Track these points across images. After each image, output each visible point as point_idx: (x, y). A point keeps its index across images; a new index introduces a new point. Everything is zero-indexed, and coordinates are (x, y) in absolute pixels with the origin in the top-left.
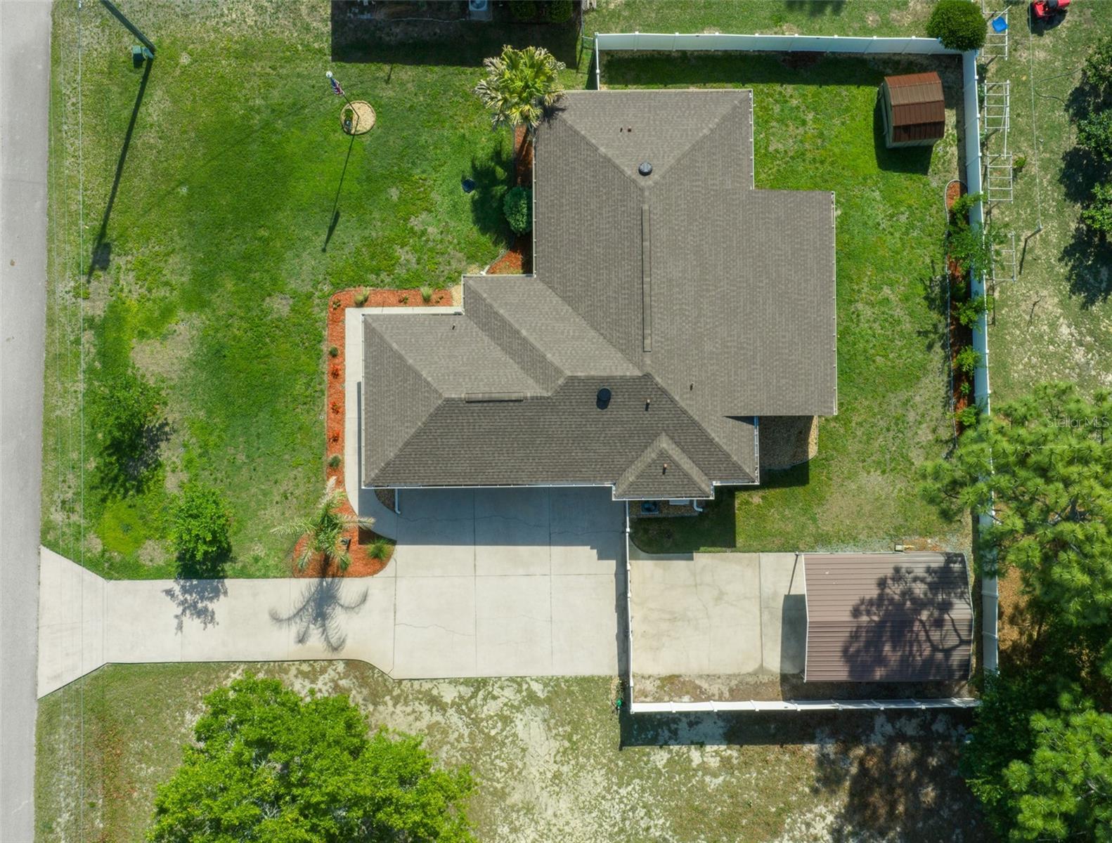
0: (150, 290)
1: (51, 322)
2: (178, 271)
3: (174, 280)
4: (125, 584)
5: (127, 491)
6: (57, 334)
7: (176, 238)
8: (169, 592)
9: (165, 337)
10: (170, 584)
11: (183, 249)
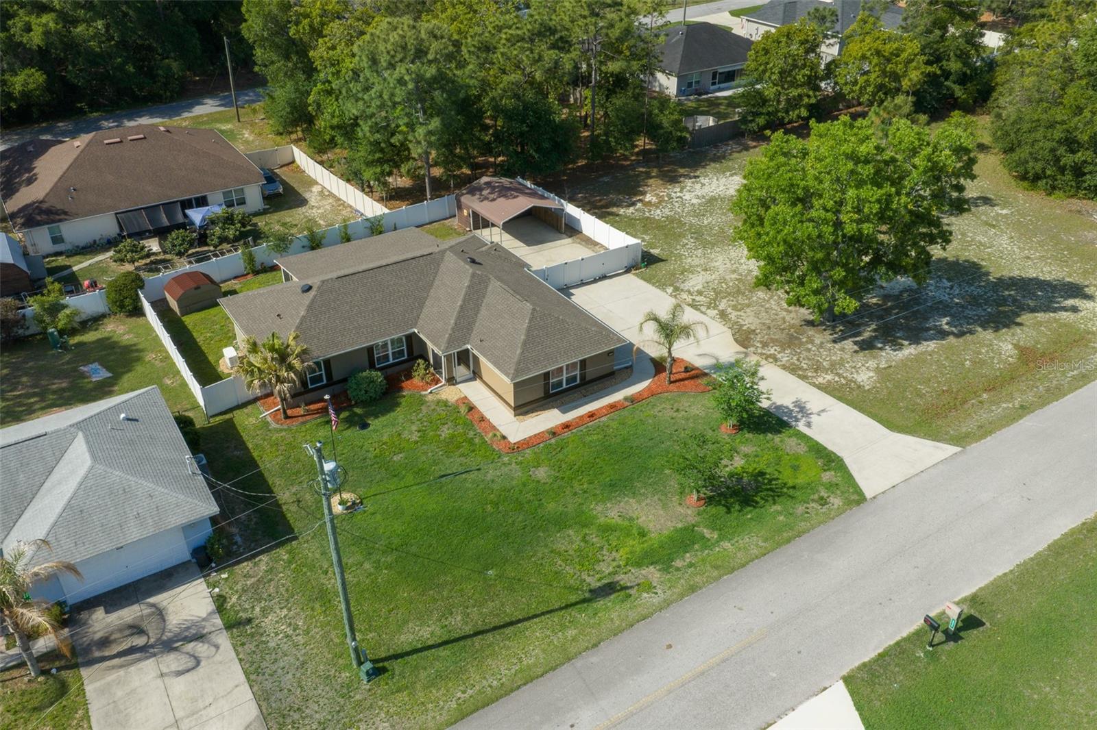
0: (601, 548)
2: (568, 542)
3: (577, 539)
4: (830, 447)
5: (770, 481)
7: (540, 555)
8: (809, 425)
9: (631, 519)
10: (801, 426)
11: (546, 546)
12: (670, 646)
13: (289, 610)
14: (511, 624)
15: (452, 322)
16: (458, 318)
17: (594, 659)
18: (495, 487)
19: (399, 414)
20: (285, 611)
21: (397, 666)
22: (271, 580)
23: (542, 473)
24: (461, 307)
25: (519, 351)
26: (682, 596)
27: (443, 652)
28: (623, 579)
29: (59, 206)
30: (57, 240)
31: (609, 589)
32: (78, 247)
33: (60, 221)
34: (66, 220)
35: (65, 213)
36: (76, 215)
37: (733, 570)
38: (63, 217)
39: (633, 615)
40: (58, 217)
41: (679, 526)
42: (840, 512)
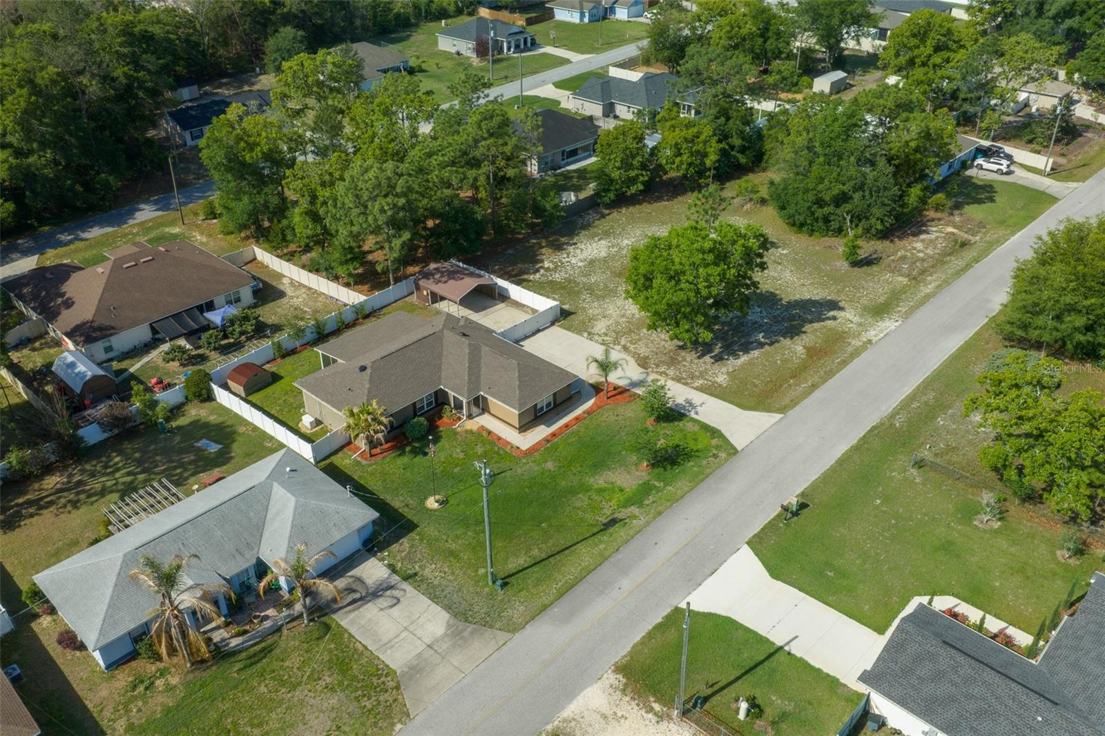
0: (601, 501)
1: (660, 513)
2: (581, 500)
3: (586, 499)
4: (713, 425)
5: (683, 449)
6: (660, 508)
7: (568, 511)
8: (697, 413)
9: (612, 483)
10: (693, 415)
11: (569, 505)
12: (656, 544)
13: (436, 564)
14: (567, 548)
15: (466, 378)
16: (469, 375)
17: (619, 557)
18: (525, 477)
19: (443, 442)
20: (433, 566)
21: (513, 580)
22: (416, 551)
23: (550, 465)
24: (468, 367)
25: (517, 392)
26: (655, 518)
27: (536, 569)
28: (618, 515)
29: (107, 323)
30: (108, 349)
31: (613, 522)
32: (123, 353)
33: (111, 335)
34: (116, 334)
35: (113, 328)
36: (122, 329)
37: (678, 500)
38: (112, 331)
39: (632, 532)
40: (109, 332)
41: (641, 482)
42: (726, 461)
